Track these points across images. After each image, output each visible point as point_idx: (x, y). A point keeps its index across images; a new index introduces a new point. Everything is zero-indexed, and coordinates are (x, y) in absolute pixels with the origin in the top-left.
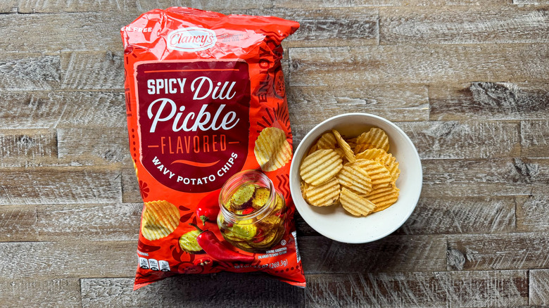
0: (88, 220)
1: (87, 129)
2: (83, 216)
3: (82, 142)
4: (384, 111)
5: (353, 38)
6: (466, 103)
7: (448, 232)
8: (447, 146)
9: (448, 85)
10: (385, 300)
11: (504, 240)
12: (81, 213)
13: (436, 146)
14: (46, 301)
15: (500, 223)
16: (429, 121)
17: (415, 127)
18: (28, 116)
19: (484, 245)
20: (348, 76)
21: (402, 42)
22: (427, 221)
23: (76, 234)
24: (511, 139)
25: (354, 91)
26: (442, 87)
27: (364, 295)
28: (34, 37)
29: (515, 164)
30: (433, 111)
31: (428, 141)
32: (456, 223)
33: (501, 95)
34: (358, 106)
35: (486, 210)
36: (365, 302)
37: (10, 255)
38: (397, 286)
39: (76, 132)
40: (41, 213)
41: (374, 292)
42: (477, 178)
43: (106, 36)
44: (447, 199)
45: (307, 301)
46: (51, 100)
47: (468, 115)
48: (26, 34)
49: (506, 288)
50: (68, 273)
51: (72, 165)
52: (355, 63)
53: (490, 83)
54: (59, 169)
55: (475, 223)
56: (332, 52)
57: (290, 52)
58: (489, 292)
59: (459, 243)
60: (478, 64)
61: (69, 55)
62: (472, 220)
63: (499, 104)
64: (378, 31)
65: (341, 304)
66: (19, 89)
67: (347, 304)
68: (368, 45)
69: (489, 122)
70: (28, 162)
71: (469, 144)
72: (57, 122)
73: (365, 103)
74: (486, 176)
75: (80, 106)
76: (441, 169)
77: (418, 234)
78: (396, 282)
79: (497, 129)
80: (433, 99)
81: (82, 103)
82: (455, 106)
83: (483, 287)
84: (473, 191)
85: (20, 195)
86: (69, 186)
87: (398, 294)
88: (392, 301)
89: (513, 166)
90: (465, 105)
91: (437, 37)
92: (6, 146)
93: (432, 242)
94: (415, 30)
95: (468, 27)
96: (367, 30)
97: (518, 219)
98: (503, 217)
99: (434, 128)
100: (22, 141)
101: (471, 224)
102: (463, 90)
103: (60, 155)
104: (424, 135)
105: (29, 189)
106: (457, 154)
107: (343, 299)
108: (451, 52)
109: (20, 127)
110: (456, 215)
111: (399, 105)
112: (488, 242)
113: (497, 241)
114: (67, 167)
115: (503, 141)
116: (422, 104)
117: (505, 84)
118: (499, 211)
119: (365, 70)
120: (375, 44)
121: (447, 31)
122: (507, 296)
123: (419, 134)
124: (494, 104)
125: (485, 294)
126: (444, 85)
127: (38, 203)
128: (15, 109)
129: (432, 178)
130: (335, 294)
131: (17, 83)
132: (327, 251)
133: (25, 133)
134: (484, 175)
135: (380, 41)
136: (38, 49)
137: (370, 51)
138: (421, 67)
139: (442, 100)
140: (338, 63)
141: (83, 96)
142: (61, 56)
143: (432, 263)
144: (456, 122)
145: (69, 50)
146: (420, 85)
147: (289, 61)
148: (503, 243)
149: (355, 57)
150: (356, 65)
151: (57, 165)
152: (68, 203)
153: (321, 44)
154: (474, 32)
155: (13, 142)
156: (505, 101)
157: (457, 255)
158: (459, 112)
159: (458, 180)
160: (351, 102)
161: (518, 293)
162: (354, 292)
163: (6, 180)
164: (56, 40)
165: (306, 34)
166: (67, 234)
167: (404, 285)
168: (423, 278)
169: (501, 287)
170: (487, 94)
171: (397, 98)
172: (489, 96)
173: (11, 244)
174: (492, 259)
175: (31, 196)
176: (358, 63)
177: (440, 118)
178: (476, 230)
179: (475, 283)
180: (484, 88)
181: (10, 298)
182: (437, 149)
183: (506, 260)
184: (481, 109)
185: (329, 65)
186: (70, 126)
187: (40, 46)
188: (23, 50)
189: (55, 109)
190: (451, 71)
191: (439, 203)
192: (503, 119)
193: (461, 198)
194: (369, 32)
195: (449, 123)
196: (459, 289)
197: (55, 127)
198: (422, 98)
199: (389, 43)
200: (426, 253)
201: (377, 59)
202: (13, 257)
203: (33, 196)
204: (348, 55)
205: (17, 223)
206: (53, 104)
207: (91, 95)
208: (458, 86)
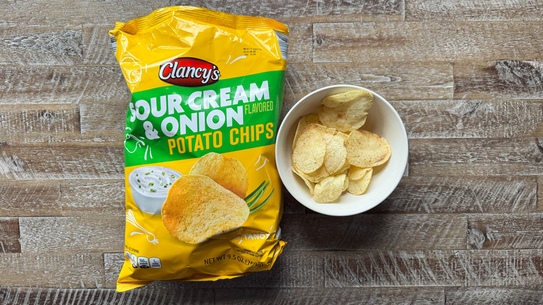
0: (111, 195)
1: (109, 105)
2: (106, 191)
3: (105, 118)
4: (408, 89)
5: (379, 13)
6: (491, 82)
7: (469, 211)
8: (470, 125)
9: (474, 63)
10: (405, 278)
11: (524, 220)
12: (104, 189)
13: (460, 125)
14: (70, 275)
15: (521, 202)
16: (454, 99)
17: (439, 106)
18: (51, 91)
19: (505, 224)
20: (374, 52)
21: (428, 19)
22: (449, 201)
23: (100, 209)
24: (535, 119)
25: (379, 67)
26: (467, 65)
27: (383, 273)
28: (55, 11)
29: (538, 144)
30: (457, 89)
31: (452, 120)
32: (477, 202)
33: (526, 74)
34: (382, 83)
35: (507, 190)
36: (384, 279)
37: (34, 229)
38: (416, 264)
39: (99, 107)
40: (64, 188)
41: (394, 269)
42: (499, 157)
43: (129, 10)
44: (470, 178)
45: (327, 277)
46: (74, 75)
47: (492, 94)
48: (47, 7)
49: (525, 267)
50: (91, 247)
51: (95, 140)
52: (381, 39)
53: (516, 61)
54: (82, 144)
55: (496, 202)
56: (357, 27)
57: (314, 27)
58: (507, 270)
59: (480, 222)
60: (504, 42)
61: (91, 30)
62: (494, 199)
63: (524, 83)
64: (404, 7)
65: (361, 281)
66: (41, 64)
67: (366, 281)
68: (393, 21)
69: (513, 101)
70: (51, 137)
71: (493, 123)
72: (80, 98)
73: (389, 80)
74: (508, 156)
75: (102, 82)
76: (464, 149)
77: (439, 212)
78: (416, 260)
79: (521, 108)
80: (458, 77)
81: (104, 78)
82: (479, 84)
83: (502, 266)
84: (495, 171)
85: (43, 171)
86: (91, 162)
87: (418, 272)
88: (411, 279)
89: (536, 145)
90: (489, 83)
91: (464, 14)
92: (29, 121)
93: (452, 221)
94: (442, 6)
95: (495, 3)
96: (393, 6)
97: (539, 199)
98: (524, 197)
99: (458, 107)
100: (45, 116)
101: (492, 204)
102: (488, 69)
103: (82, 131)
104: (448, 114)
105: (53, 165)
106: (480, 133)
107: (363, 276)
108: (478, 30)
109: (43, 102)
110: (477, 194)
111: (424, 83)
112: (509, 221)
113: (517, 221)
114: (89, 142)
115: (527, 120)
116: (446, 82)
117: (531, 62)
118: (520, 190)
119: (390, 46)
120: (400, 20)
121: (474, 8)
122: (525, 275)
123: (443, 113)
124: (519, 83)
125: (504, 273)
126: (469, 63)
127: (61, 178)
128: (37, 84)
129: (455, 156)
130: (355, 271)
131: (39, 57)
132: (348, 229)
133: (48, 108)
134: (507, 154)
135: (406, 17)
136: (60, 24)
137: (396, 27)
138: (446, 45)
139: (466, 78)
140: (362, 39)
141: (105, 71)
142: (83, 31)
143: (452, 241)
144: (480, 101)
145: (91, 24)
146: (445, 63)
147: (313, 37)
148: (524, 223)
149: (381, 33)
150: (381, 41)
151: (80, 140)
152: (90, 179)
153: (346, 19)
154: (501, 8)
155: (35, 117)
156: (531, 80)
157: (477, 234)
158: (484, 91)
159: (481, 160)
160: (375, 79)
161: (537, 272)
162: (374, 269)
163: (29, 155)
164: (78, 13)
165: (331, 9)
166: (90, 209)
167: (423, 262)
168: (443, 256)
169: (520, 266)
170: (512, 72)
171: (422, 76)
172: (514, 74)
173: (35, 218)
174: (512, 238)
175: (53, 171)
176: (384, 39)
177: (464, 97)
178: (497, 210)
179: (495, 261)
180: (509, 67)
181: (35, 272)
182: (460, 128)
183: (525, 239)
184: (506, 87)
185: (354, 41)
186: (92, 101)
187: (62, 20)
188: (45, 23)
189: (78, 84)
190: (476, 49)
191: (461, 182)
192: (528, 98)
193: (483, 178)
194: (395, 8)
195: (472, 101)
196: (478, 268)
197: (77, 103)
198: (447, 76)
199: (414, 19)
200: (446, 232)
201: (403, 35)
202: (37, 232)
203: (56, 172)
204: (374, 31)
205: (41, 198)
206: (75, 79)
207: (113, 70)
208: (483, 64)
